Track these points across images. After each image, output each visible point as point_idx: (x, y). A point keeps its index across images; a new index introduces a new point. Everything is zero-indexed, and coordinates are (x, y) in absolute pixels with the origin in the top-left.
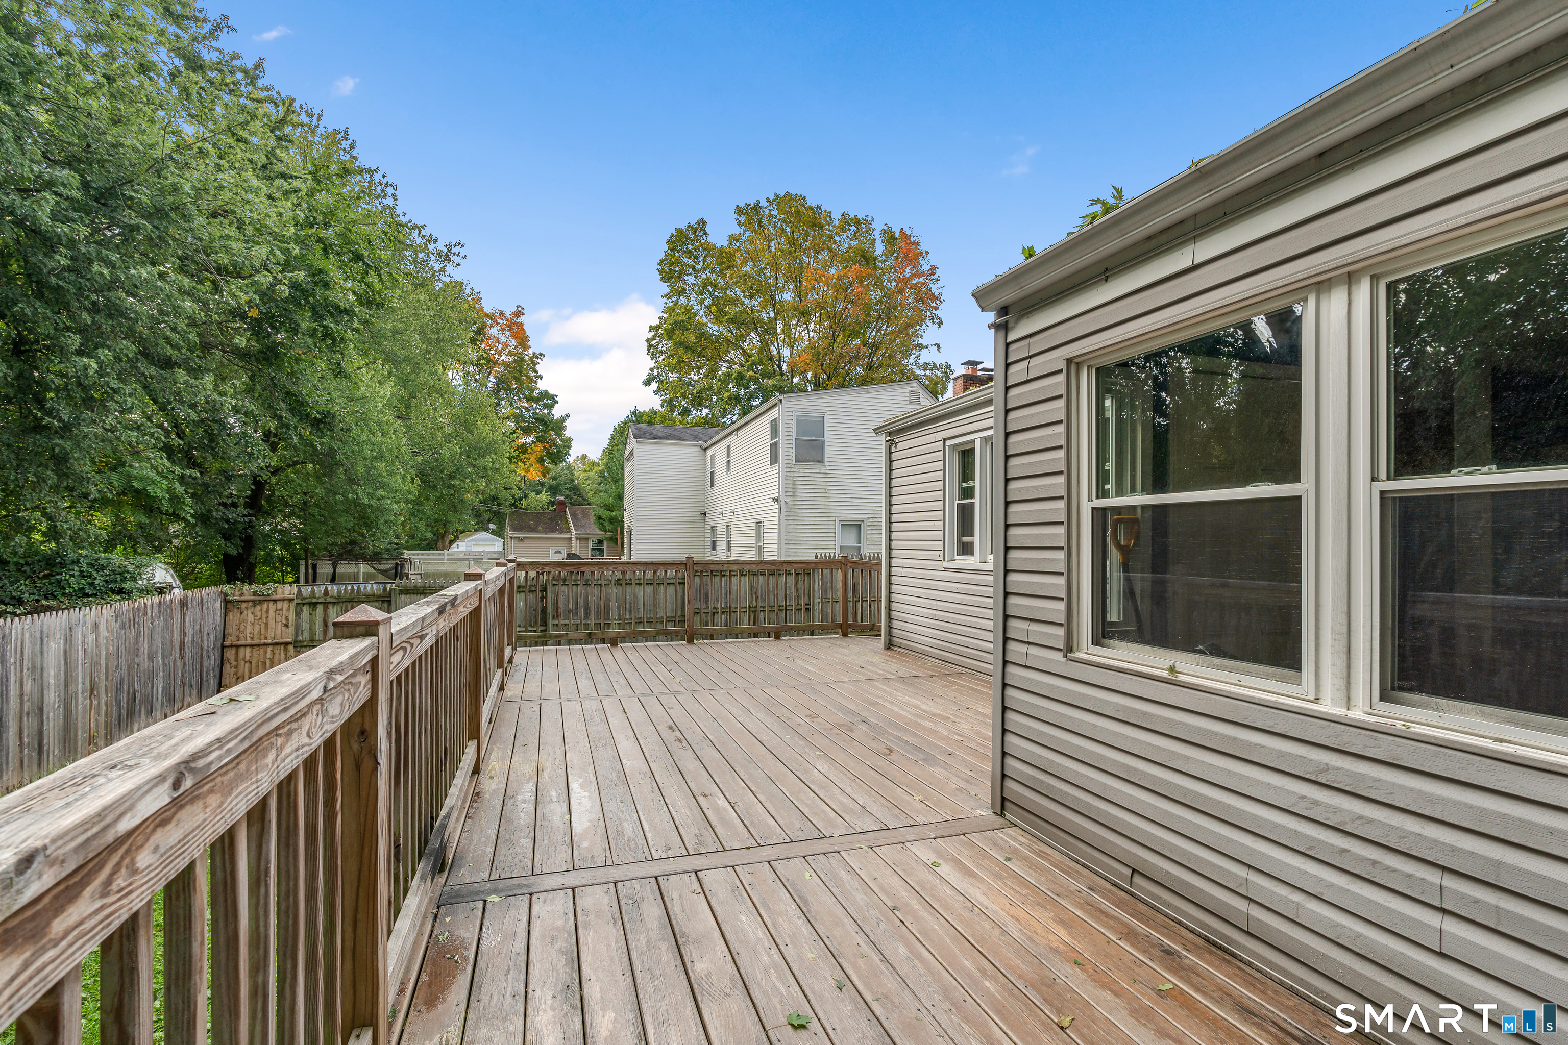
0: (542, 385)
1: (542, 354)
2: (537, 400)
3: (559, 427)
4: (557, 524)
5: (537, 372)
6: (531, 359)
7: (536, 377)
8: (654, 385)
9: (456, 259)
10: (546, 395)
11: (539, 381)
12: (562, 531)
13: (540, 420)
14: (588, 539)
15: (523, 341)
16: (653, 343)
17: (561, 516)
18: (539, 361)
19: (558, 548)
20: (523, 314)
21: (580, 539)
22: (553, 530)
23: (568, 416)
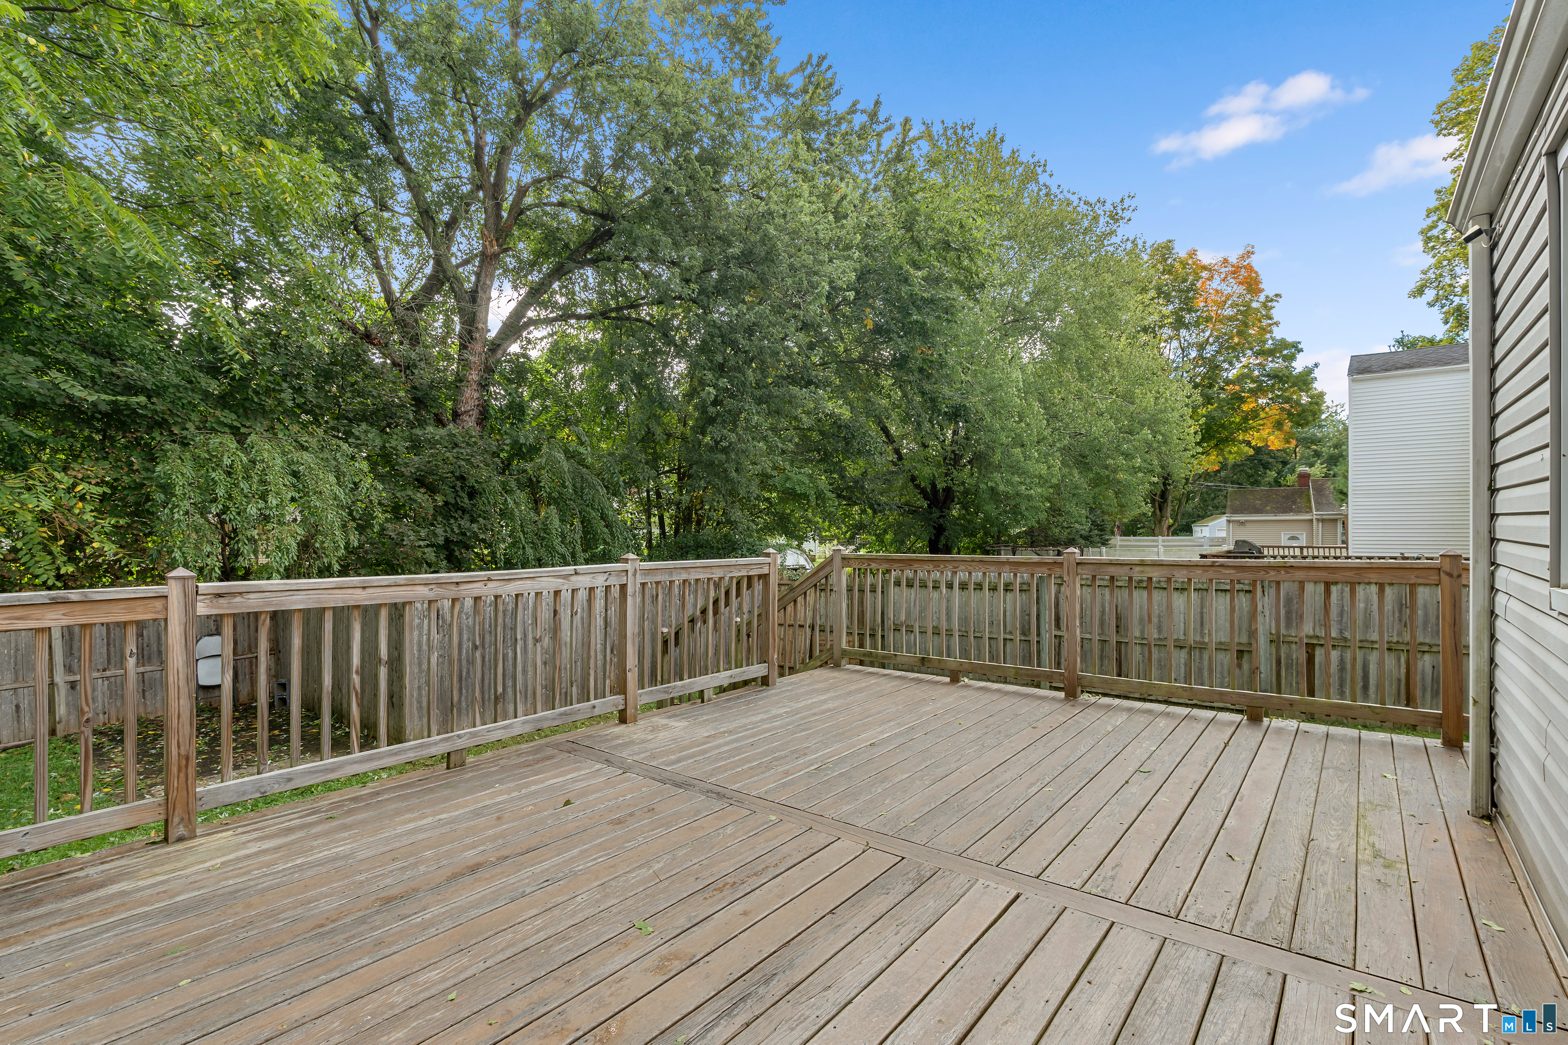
0: (1278, 333)
1: (1277, 295)
2: (1271, 353)
3: (1305, 380)
4: (1294, 502)
5: (1271, 318)
6: (1264, 305)
7: (1270, 325)
8: (1430, 294)
9: (1127, 214)
10: (1283, 344)
11: (1275, 328)
12: (1298, 511)
13: (1279, 377)
14: (1336, 520)
15: (1252, 285)
16: (1435, 232)
17: (1302, 493)
18: (1274, 304)
19: (1294, 533)
20: (1253, 253)
21: (1323, 521)
22: (1286, 511)
23: (1316, 365)
